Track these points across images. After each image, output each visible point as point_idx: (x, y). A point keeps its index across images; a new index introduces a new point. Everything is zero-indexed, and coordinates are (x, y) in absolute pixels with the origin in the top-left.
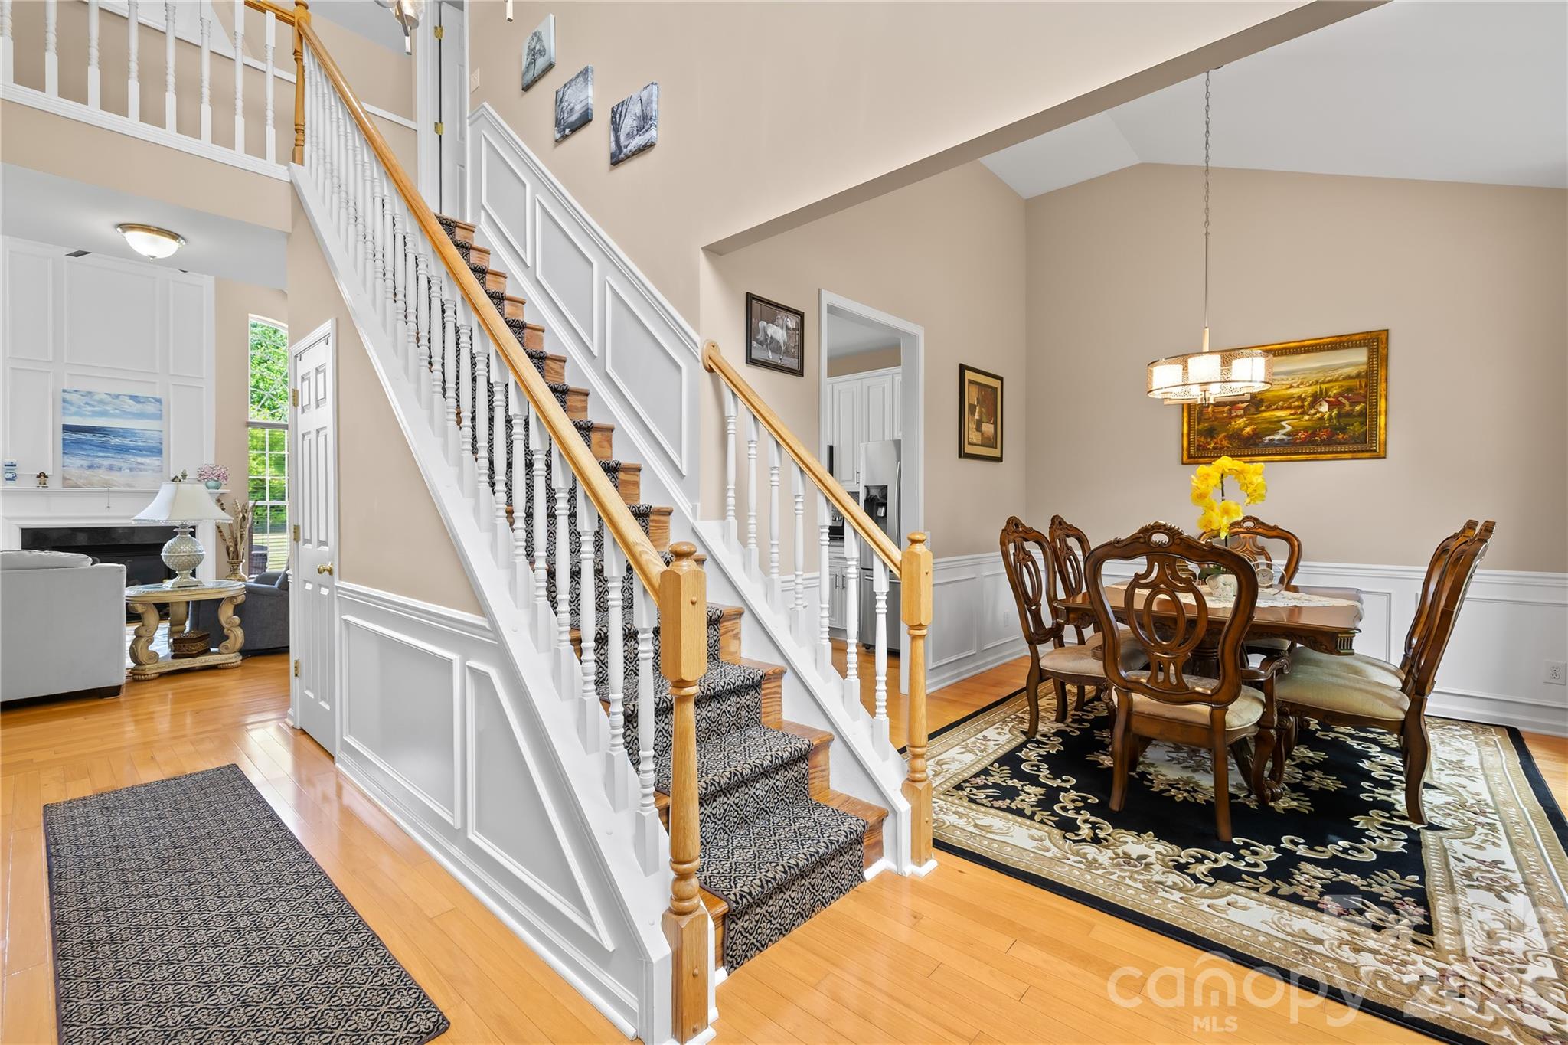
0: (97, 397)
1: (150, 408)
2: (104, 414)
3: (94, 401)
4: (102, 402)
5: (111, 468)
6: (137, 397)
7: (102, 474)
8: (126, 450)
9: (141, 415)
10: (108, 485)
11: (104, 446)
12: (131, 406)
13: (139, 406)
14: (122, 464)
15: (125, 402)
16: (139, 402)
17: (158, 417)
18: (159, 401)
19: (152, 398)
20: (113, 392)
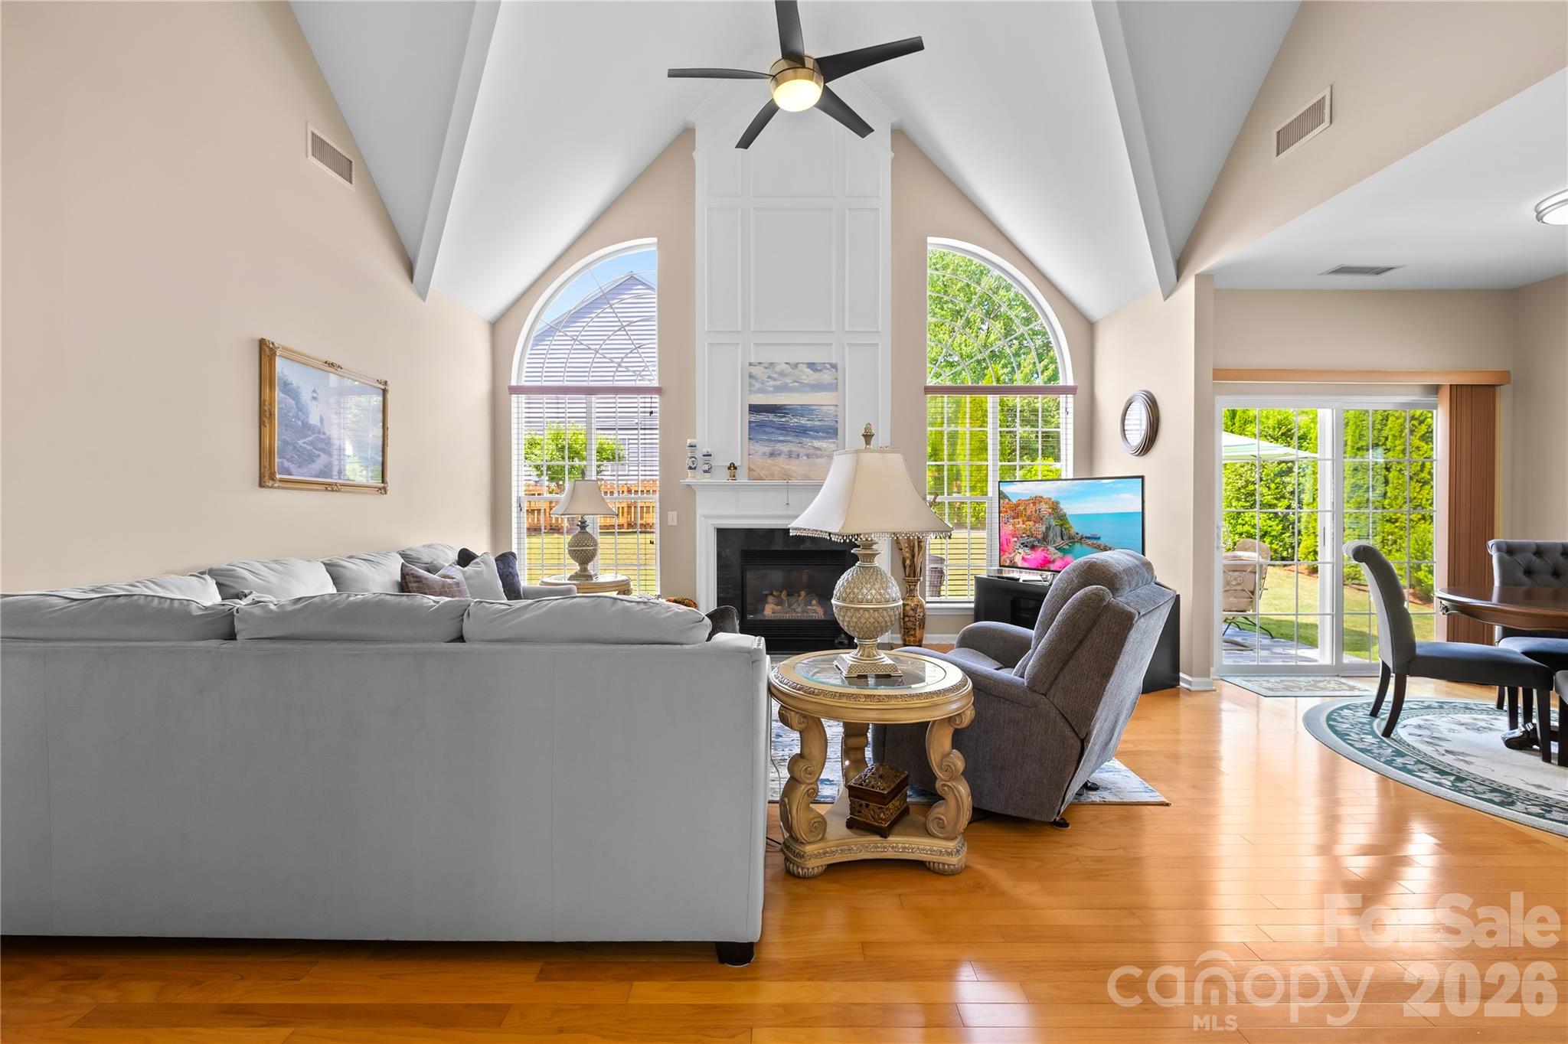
0: (778, 369)
1: (826, 377)
2: (784, 388)
3: (776, 373)
4: (782, 374)
5: (790, 455)
6: (814, 364)
7: (781, 463)
8: (803, 431)
9: (818, 387)
10: (787, 476)
11: (784, 429)
12: (809, 377)
13: (817, 375)
14: (801, 451)
15: (803, 372)
16: (815, 370)
17: (833, 387)
18: (834, 366)
19: (828, 363)
20: (793, 361)
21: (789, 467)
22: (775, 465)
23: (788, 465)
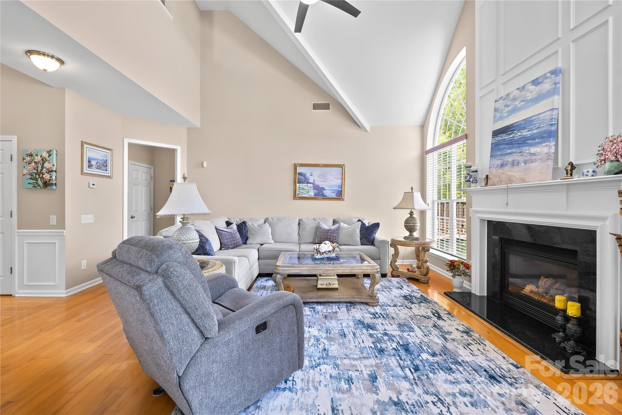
7: (508, 171)
10: (510, 181)
19: (548, 72)
20: (520, 85)
21: (511, 173)
22: (503, 174)
23: (511, 171)
